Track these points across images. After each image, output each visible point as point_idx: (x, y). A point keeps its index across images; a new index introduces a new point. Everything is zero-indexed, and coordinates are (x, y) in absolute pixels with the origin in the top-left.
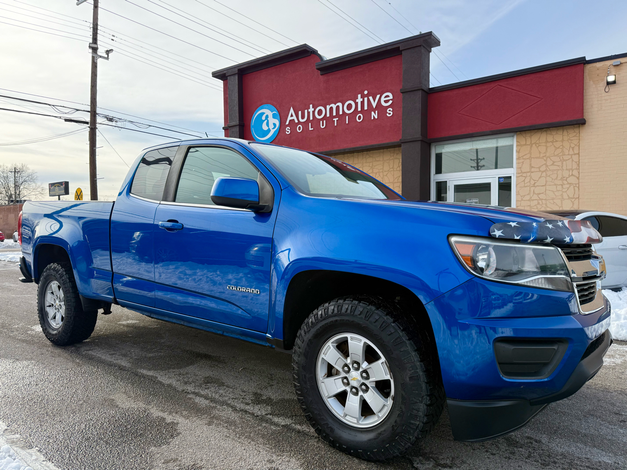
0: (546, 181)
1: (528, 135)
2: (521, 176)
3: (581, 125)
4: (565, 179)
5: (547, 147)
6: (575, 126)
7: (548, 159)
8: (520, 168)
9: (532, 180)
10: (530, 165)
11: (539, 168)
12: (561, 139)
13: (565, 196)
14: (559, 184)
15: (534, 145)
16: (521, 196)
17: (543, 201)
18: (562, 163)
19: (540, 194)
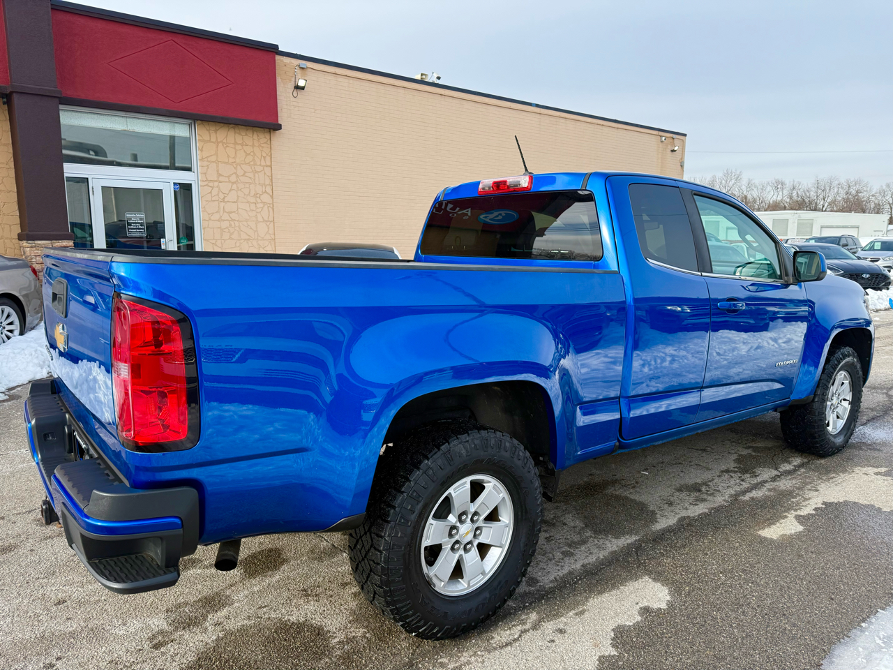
0: (238, 196)
1: (212, 127)
2: (207, 185)
3: (272, 131)
4: (258, 195)
5: (236, 150)
6: (266, 130)
7: (239, 167)
8: (205, 174)
9: (221, 194)
10: (218, 171)
11: (229, 177)
12: (251, 144)
13: (260, 219)
14: (252, 201)
15: (220, 144)
16: (209, 214)
17: (236, 222)
18: (254, 176)
19: (232, 212)
